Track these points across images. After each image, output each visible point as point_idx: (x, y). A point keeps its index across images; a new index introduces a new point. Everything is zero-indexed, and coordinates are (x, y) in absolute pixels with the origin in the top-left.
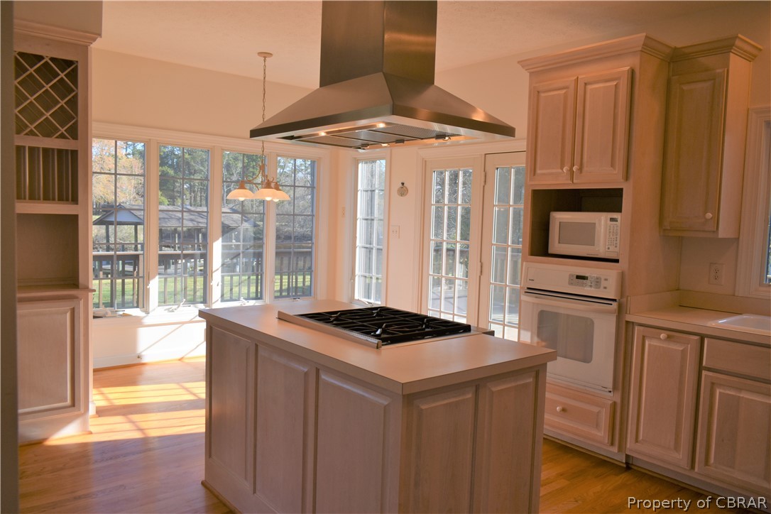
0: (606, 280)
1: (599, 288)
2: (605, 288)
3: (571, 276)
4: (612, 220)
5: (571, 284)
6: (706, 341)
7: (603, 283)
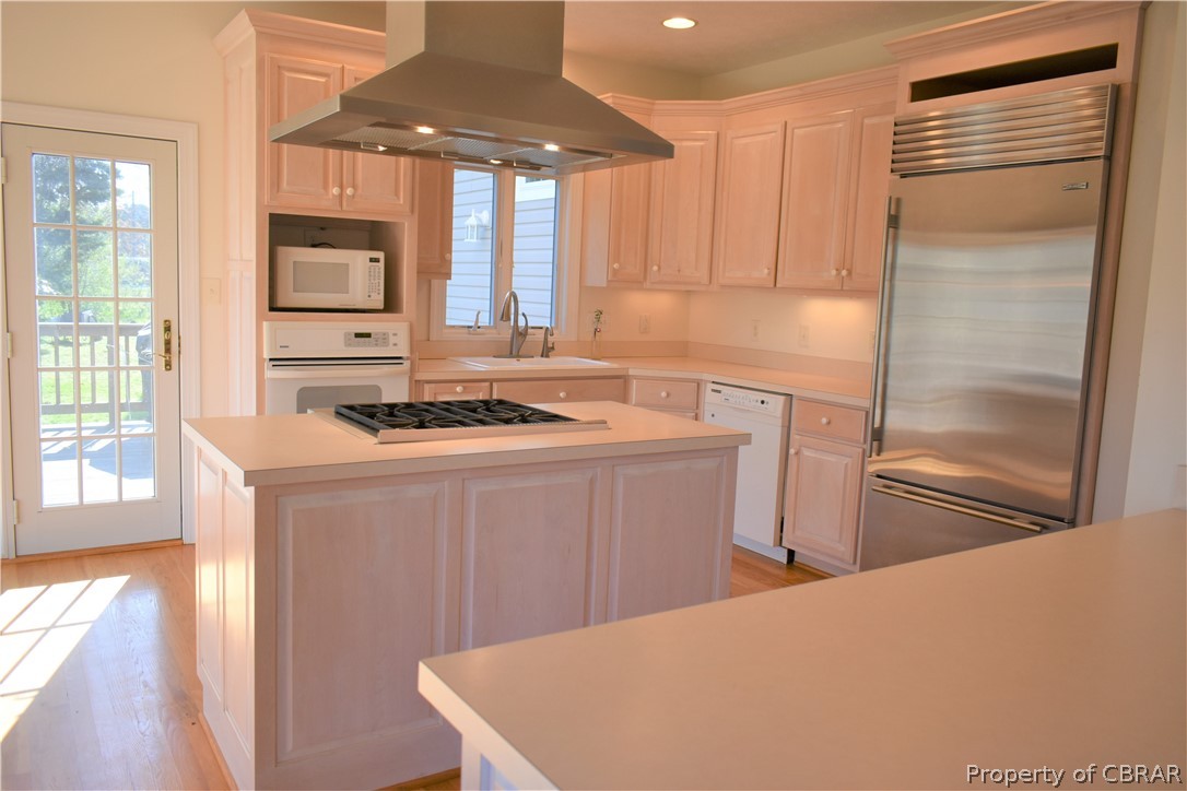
0: (395, 335)
1: (388, 345)
2: (395, 345)
3: (347, 335)
4: (372, 260)
5: (348, 344)
6: (494, 384)
7: (392, 340)
